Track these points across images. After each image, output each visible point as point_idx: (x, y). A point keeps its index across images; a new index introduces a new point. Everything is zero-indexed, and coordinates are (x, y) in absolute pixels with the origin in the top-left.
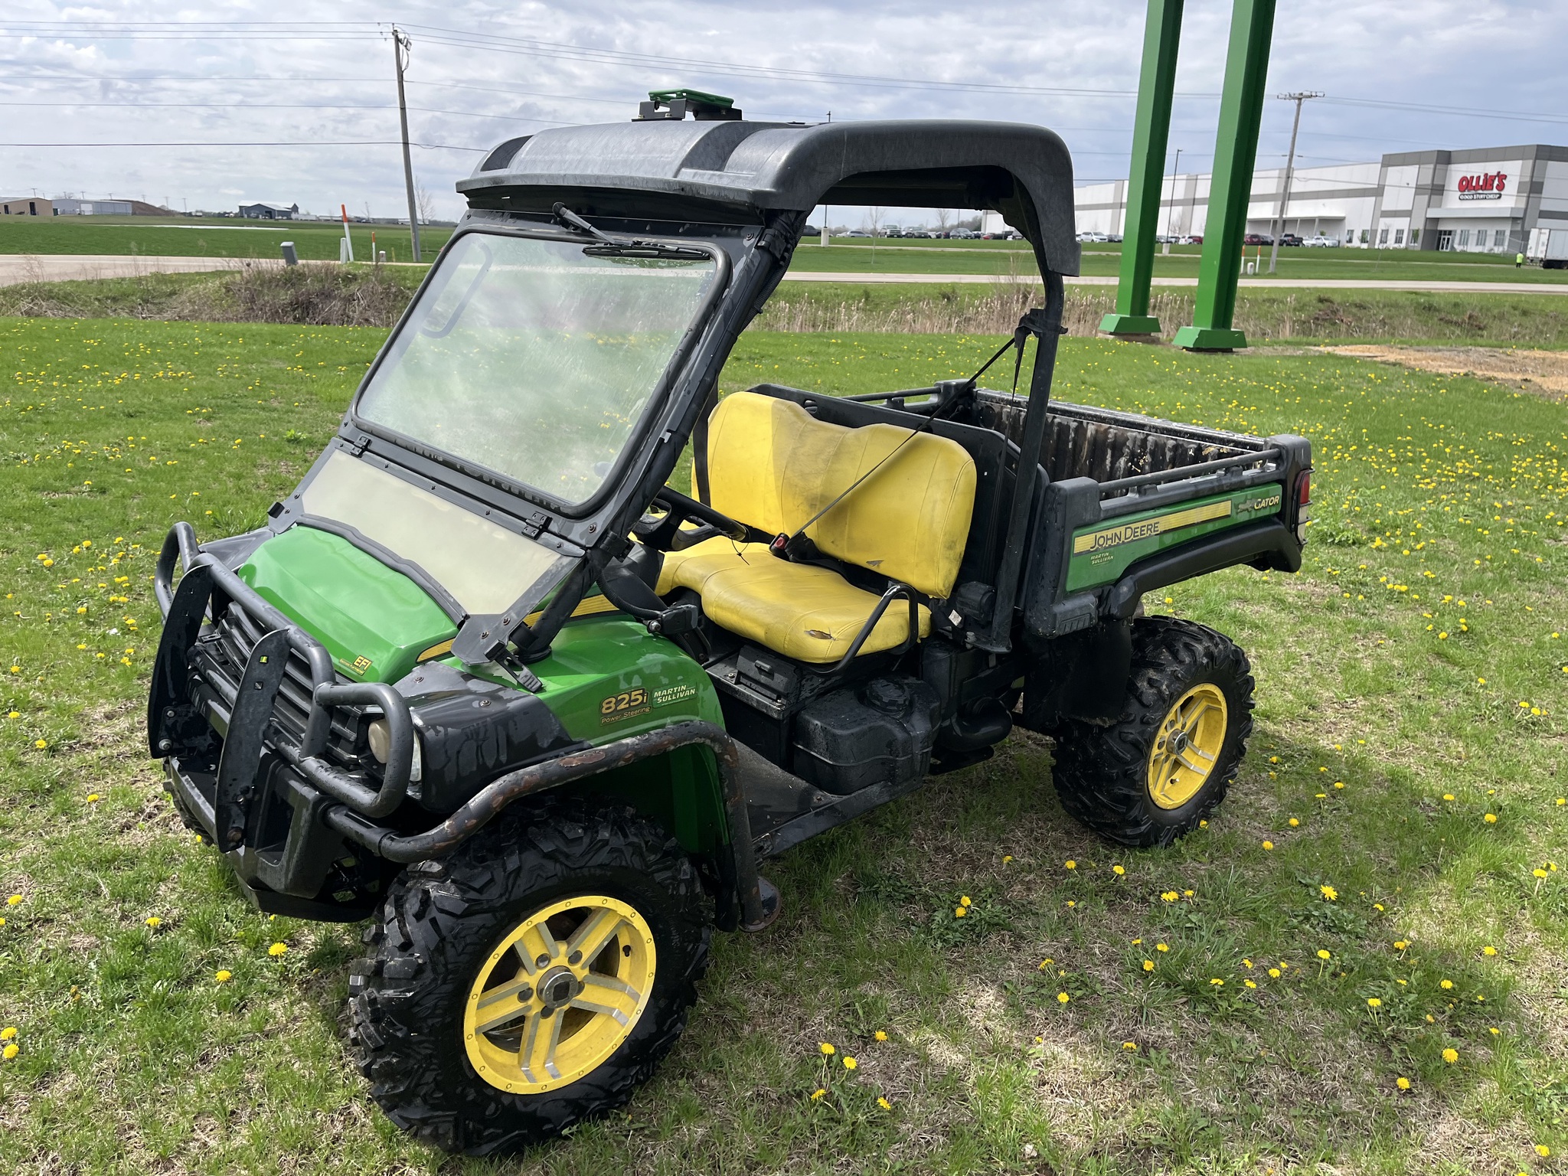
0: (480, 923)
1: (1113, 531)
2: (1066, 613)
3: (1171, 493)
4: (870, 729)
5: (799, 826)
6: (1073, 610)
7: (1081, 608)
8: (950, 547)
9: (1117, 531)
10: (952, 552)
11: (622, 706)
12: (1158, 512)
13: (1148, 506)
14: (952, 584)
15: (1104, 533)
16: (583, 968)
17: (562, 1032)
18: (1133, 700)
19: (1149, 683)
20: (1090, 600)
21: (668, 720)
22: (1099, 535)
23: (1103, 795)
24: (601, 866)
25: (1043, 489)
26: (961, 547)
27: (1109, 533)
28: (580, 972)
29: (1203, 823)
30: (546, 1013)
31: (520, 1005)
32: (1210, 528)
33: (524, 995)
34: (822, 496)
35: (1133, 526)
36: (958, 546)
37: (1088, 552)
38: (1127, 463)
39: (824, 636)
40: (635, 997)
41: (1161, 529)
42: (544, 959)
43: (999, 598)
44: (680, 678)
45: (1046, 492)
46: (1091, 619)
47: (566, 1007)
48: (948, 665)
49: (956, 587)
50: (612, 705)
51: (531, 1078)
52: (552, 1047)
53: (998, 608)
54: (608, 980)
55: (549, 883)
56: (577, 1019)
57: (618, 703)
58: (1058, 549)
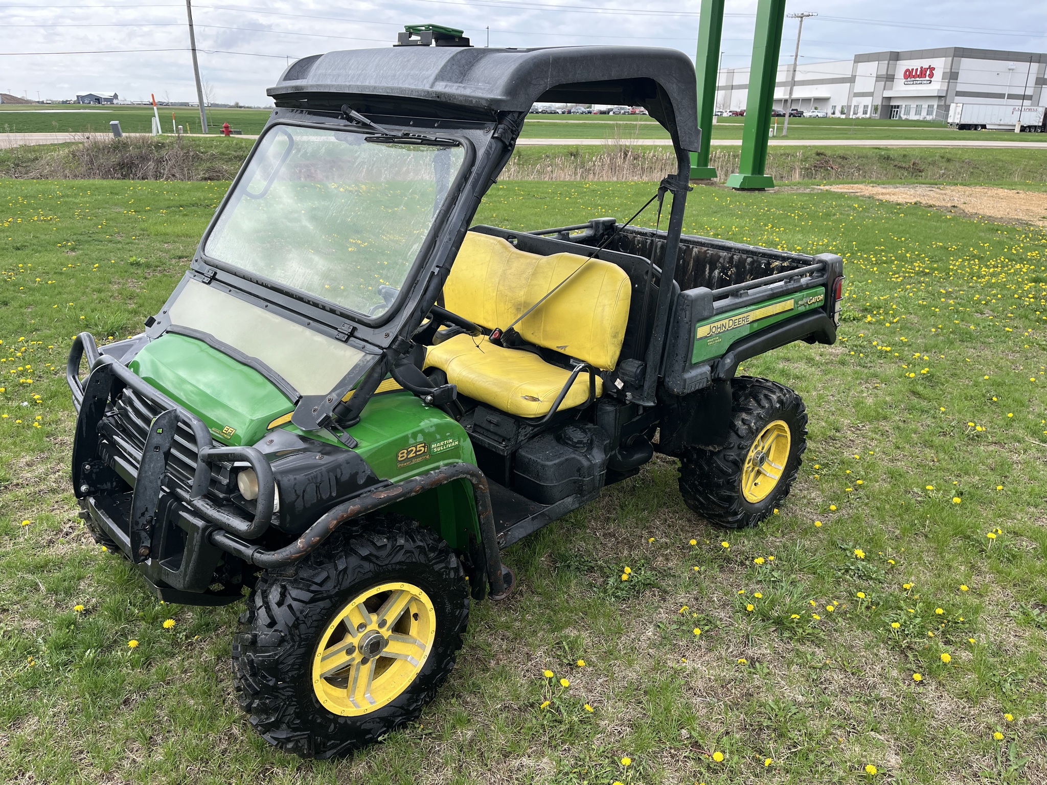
0: (322, 606)
1: (721, 323)
2: (692, 378)
3: (757, 295)
4: (567, 460)
5: (522, 527)
6: (696, 376)
7: (701, 374)
8: (615, 336)
9: (724, 322)
10: (616, 340)
11: (411, 455)
12: (749, 308)
13: (743, 305)
14: (616, 361)
15: (715, 324)
16: (388, 630)
17: (375, 673)
18: (733, 434)
19: (742, 422)
20: (707, 369)
21: (441, 463)
22: (712, 325)
23: (713, 496)
24: (399, 563)
25: (677, 295)
26: (622, 336)
27: (719, 324)
28: (386, 633)
29: (776, 511)
30: (364, 661)
31: (348, 658)
32: (781, 317)
33: (350, 651)
34: (525, 302)
35: (733, 319)
36: (620, 335)
37: (706, 337)
38: (720, 273)
39: (534, 399)
40: (423, 647)
41: (751, 319)
42: (362, 626)
43: (648, 370)
44: (448, 434)
45: (678, 297)
46: (708, 381)
47: (377, 657)
48: (614, 414)
49: (618, 363)
50: (405, 455)
51: (357, 706)
52: (369, 684)
53: (648, 376)
54: (404, 636)
55: (366, 577)
56: (384, 663)
57: (408, 453)
58: (686, 336)
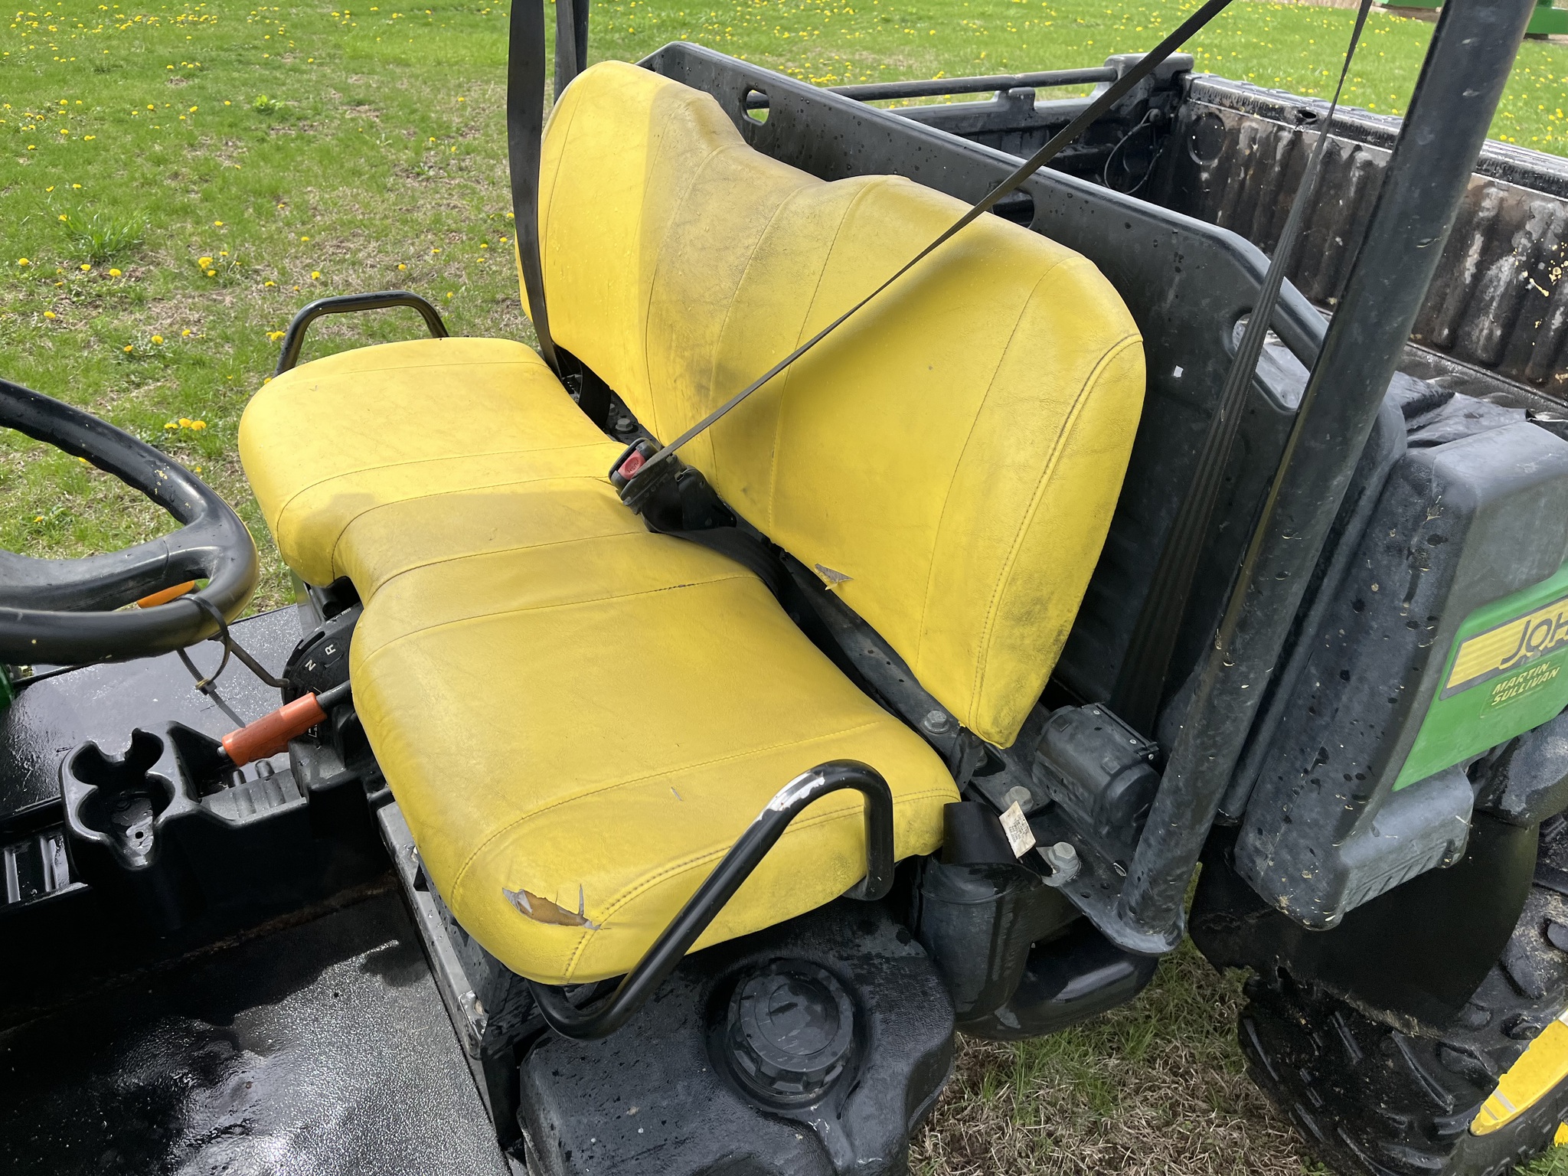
2: (1378, 849)
6: (1401, 838)
8: (1026, 615)
10: (1030, 631)
14: (1022, 717)
19: (1544, 933)
25: (1382, 470)
26: (1063, 614)
34: (721, 368)
36: (1053, 611)
37: (1495, 673)
38: (1519, 270)
39: (563, 918)
45: (1388, 481)
46: (1448, 852)
49: (1033, 726)
58: (1393, 687)
